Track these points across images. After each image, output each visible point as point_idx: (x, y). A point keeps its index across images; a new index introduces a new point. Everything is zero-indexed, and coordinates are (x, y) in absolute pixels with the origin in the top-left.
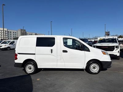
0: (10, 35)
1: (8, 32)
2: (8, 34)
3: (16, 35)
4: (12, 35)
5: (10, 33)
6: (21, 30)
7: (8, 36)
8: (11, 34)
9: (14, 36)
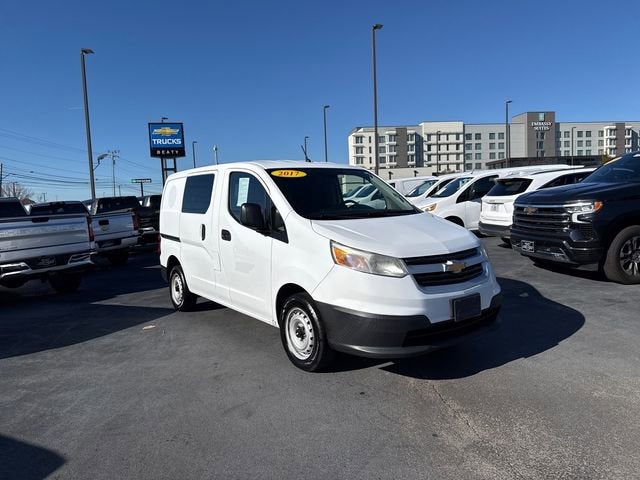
0: (473, 151)
1: (468, 136)
2: (467, 146)
3: (501, 145)
4: (485, 151)
5: (473, 141)
6: (532, 117)
7: (467, 156)
8: (478, 146)
9: (492, 155)
